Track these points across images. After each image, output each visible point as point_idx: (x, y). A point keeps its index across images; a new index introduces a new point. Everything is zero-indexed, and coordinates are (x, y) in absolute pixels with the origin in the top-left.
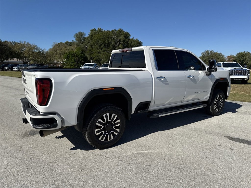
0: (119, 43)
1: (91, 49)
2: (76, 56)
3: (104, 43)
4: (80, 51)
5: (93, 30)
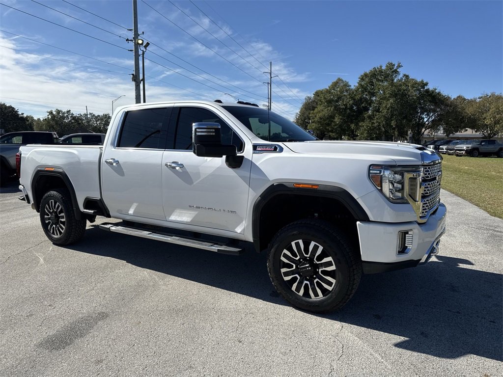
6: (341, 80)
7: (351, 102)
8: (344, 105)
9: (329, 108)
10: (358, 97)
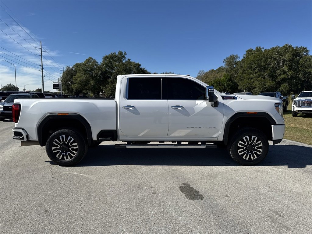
0: (283, 64)
1: (242, 75)
2: (222, 84)
3: (259, 65)
4: (228, 78)
5: (249, 50)
6: (92, 58)
7: (100, 72)
8: (96, 74)
9: (86, 75)
10: (104, 70)
